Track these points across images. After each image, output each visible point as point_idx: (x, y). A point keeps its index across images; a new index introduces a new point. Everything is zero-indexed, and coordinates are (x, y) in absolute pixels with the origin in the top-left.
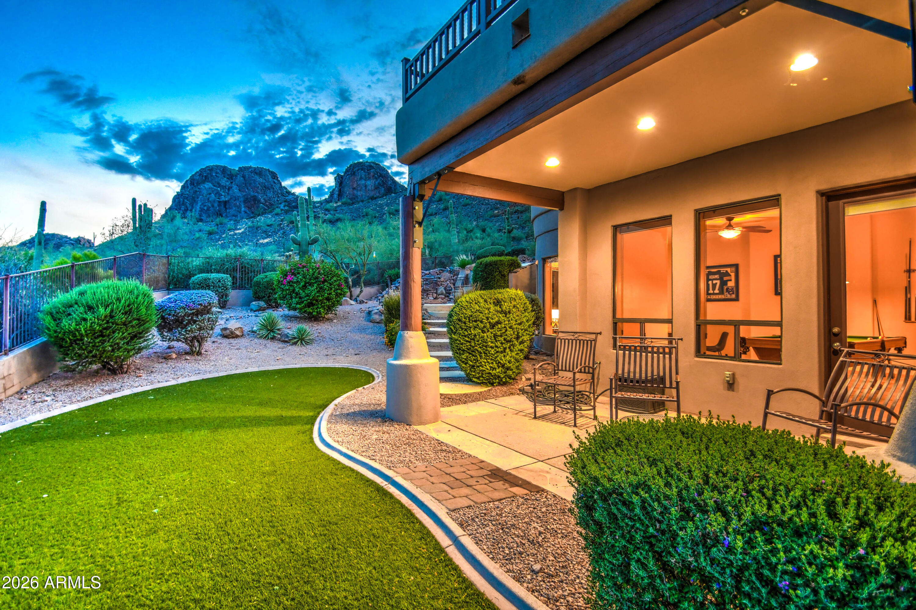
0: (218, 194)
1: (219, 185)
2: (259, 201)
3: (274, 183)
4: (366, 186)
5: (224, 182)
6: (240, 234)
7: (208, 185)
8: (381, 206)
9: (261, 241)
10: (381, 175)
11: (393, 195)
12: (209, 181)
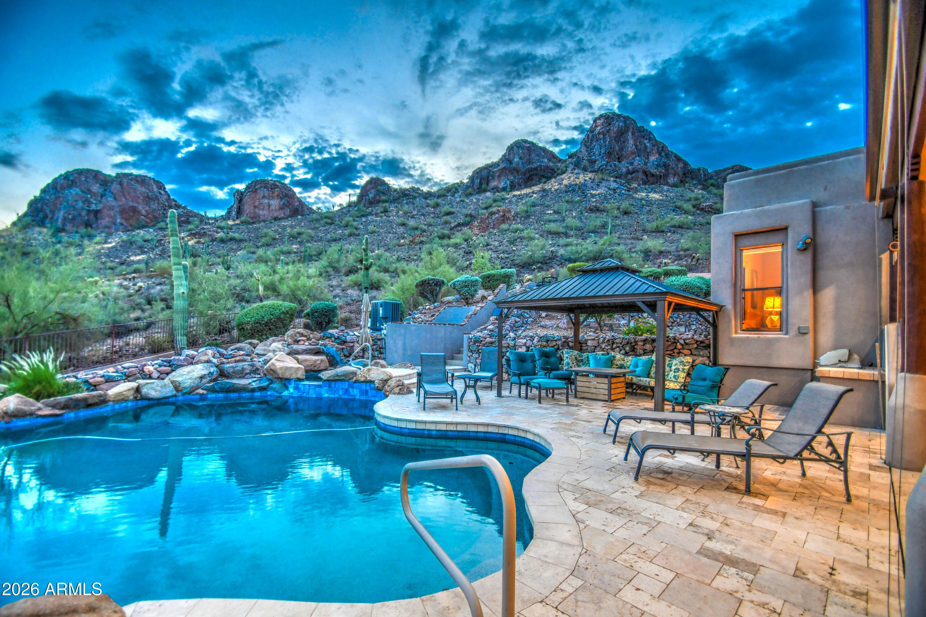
0: (87, 201)
1: (89, 191)
2: (139, 212)
3: (160, 193)
4: (269, 206)
5: (96, 188)
6: (109, 249)
7: (75, 191)
8: (284, 228)
9: (132, 258)
10: (286, 195)
11: (299, 217)
12: (76, 187)
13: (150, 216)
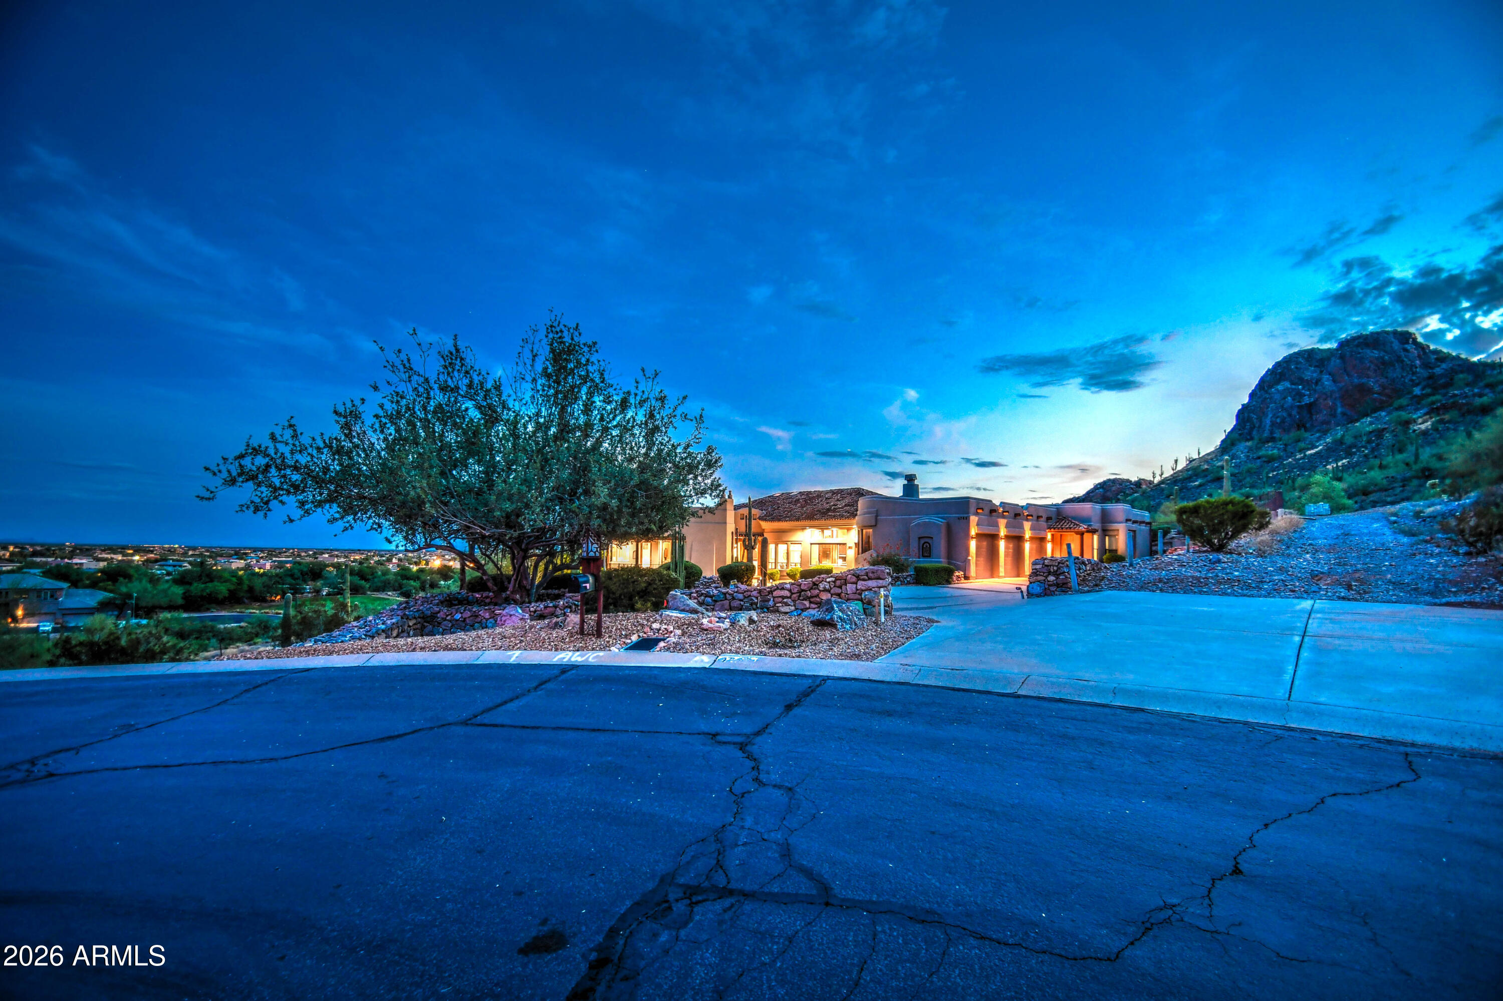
0: (1300, 395)
1: (1301, 381)
2: (1370, 391)
3: (1407, 348)
5: (1310, 373)
7: (1284, 385)
12: (1284, 380)
13: (1387, 391)
